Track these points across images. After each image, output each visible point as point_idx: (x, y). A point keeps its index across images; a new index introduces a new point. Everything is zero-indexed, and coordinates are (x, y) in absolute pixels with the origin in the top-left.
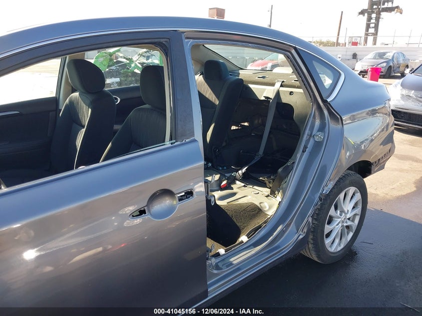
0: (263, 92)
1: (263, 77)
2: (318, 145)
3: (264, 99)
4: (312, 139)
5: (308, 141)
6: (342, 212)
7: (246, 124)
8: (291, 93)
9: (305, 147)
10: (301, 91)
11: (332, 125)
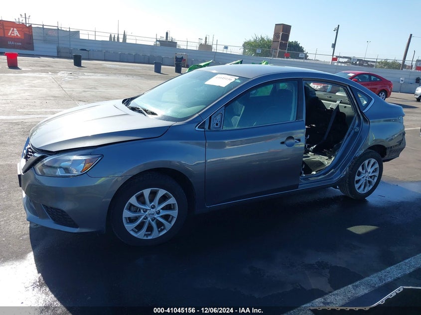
0: (330, 105)
1: (330, 97)
2: (356, 133)
3: (329, 108)
4: (353, 131)
5: (351, 131)
6: (366, 171)
7: (314, 125)
8: (345, 107)
9: (349, 134)
10: (350, 106)
11: (364, 124)
